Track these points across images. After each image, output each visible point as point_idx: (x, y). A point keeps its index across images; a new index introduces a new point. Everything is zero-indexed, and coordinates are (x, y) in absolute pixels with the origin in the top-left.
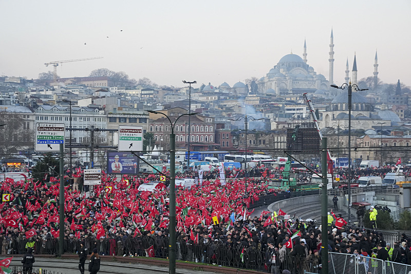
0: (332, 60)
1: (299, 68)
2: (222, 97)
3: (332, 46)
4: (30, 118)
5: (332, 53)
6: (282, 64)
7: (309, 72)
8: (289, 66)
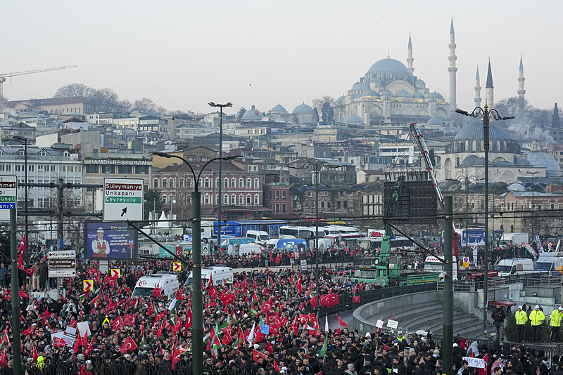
0: (453, 70)
1: (401, 81)
2: (274, 130)
3: (453, 47)
5: (453, 59)
6: (373, 74)
7: (417, 89)
8: (385, 79)
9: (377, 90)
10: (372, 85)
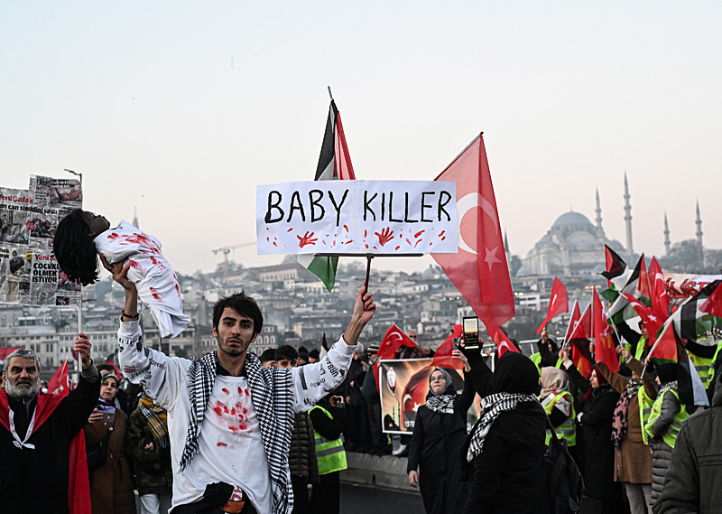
0: (628, 218)
1: (582, 232)
2: (435, 286)
3: (627, 197)
4: (54, 339)
5: (628, 208)
6: (555, 228)
7: (596, 238)
8: (567, 230)
9: (557, 242)
10: (554, 237)
